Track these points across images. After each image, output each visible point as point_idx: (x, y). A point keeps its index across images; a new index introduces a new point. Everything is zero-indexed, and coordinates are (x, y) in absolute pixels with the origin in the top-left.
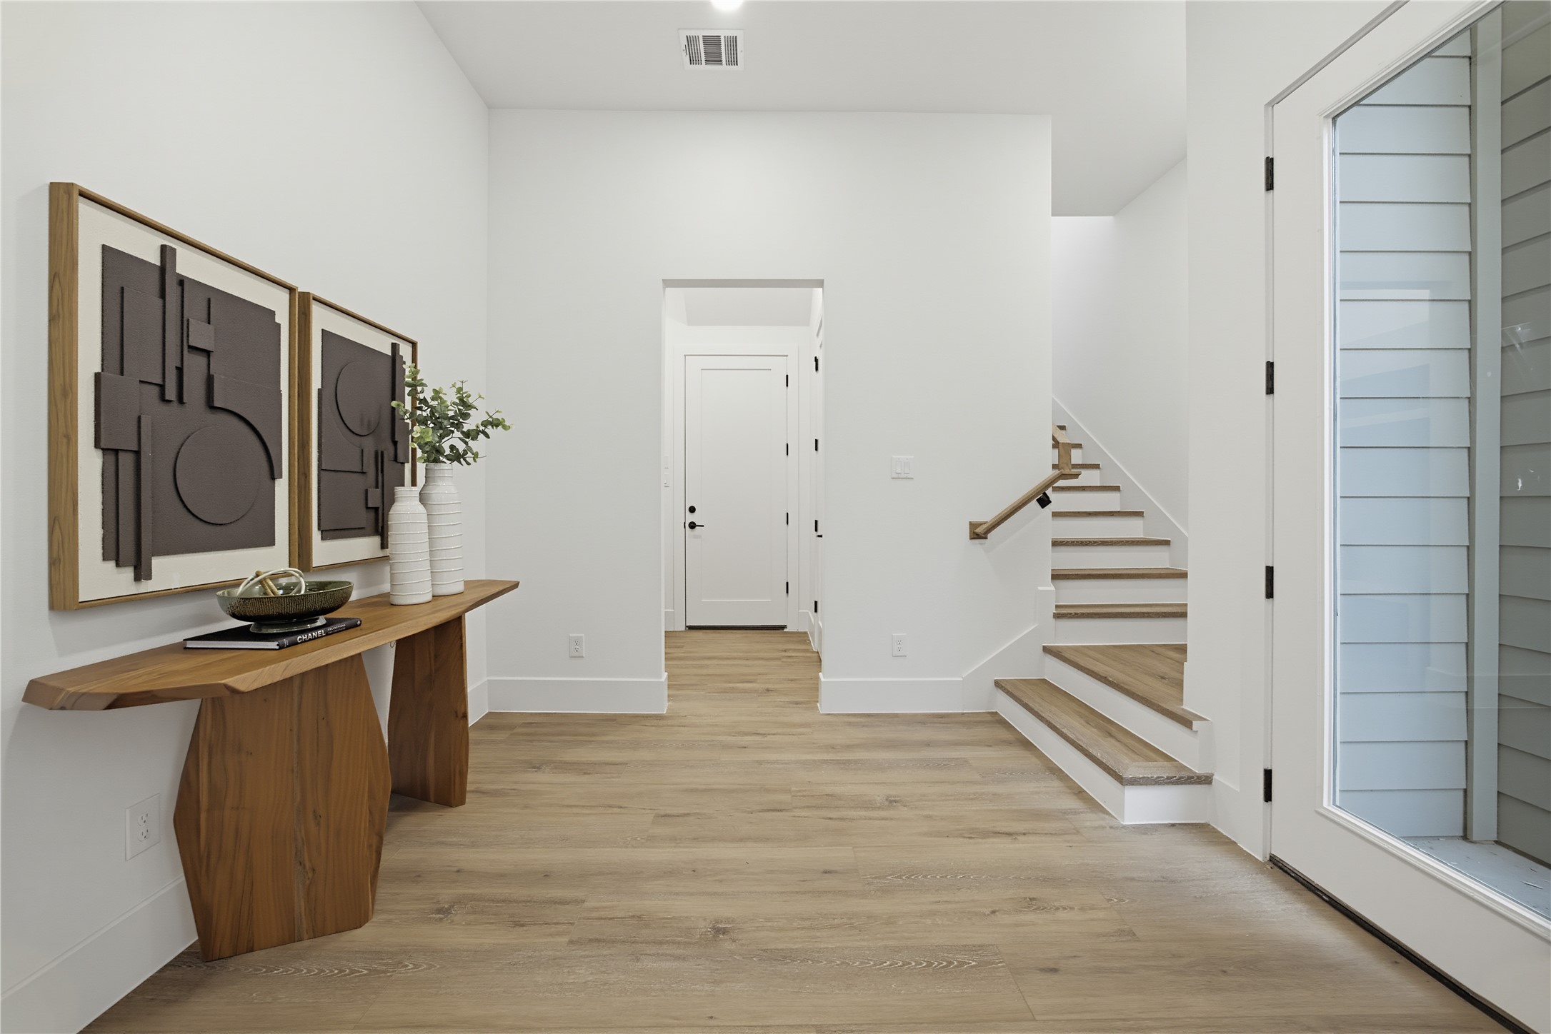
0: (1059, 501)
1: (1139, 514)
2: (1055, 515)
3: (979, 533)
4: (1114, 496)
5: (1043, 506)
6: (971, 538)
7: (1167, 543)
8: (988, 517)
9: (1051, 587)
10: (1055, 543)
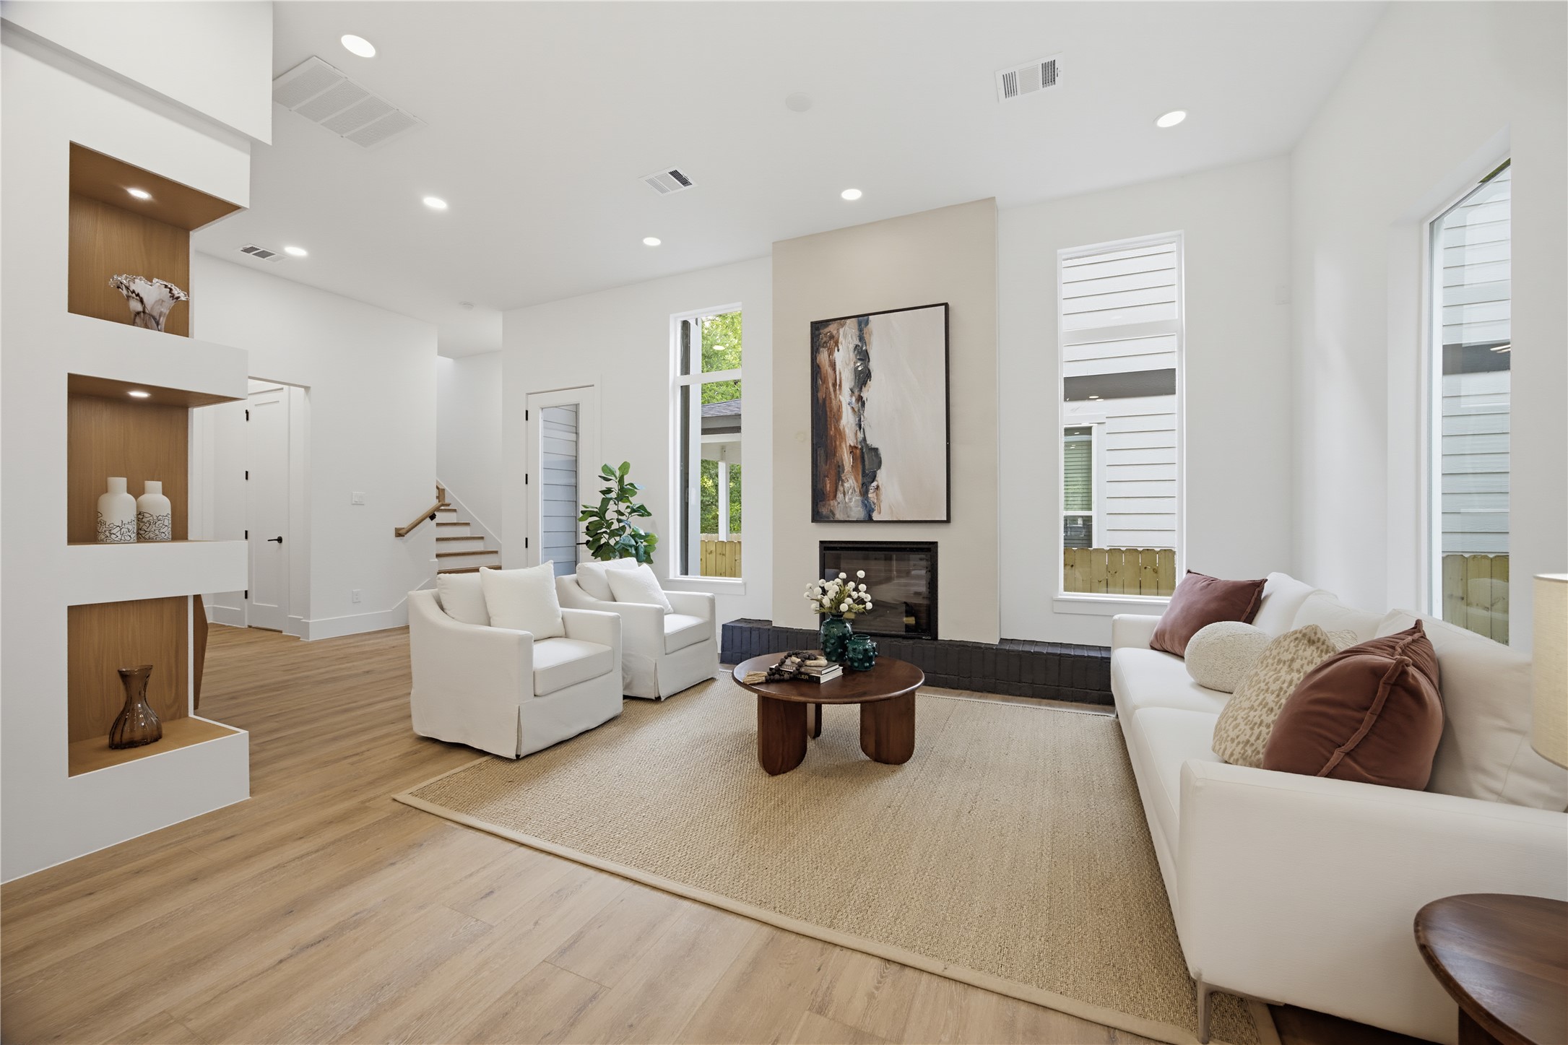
0: (440, 517)
1: (468, 524)
2: (438, 525)
3: (399, 534)
4: (454, 514)
5: (432, 520)
6: (396, 536)
7: (482, 538)
8: (405, 524)
9: (436, 560)
10: (438, 540)
